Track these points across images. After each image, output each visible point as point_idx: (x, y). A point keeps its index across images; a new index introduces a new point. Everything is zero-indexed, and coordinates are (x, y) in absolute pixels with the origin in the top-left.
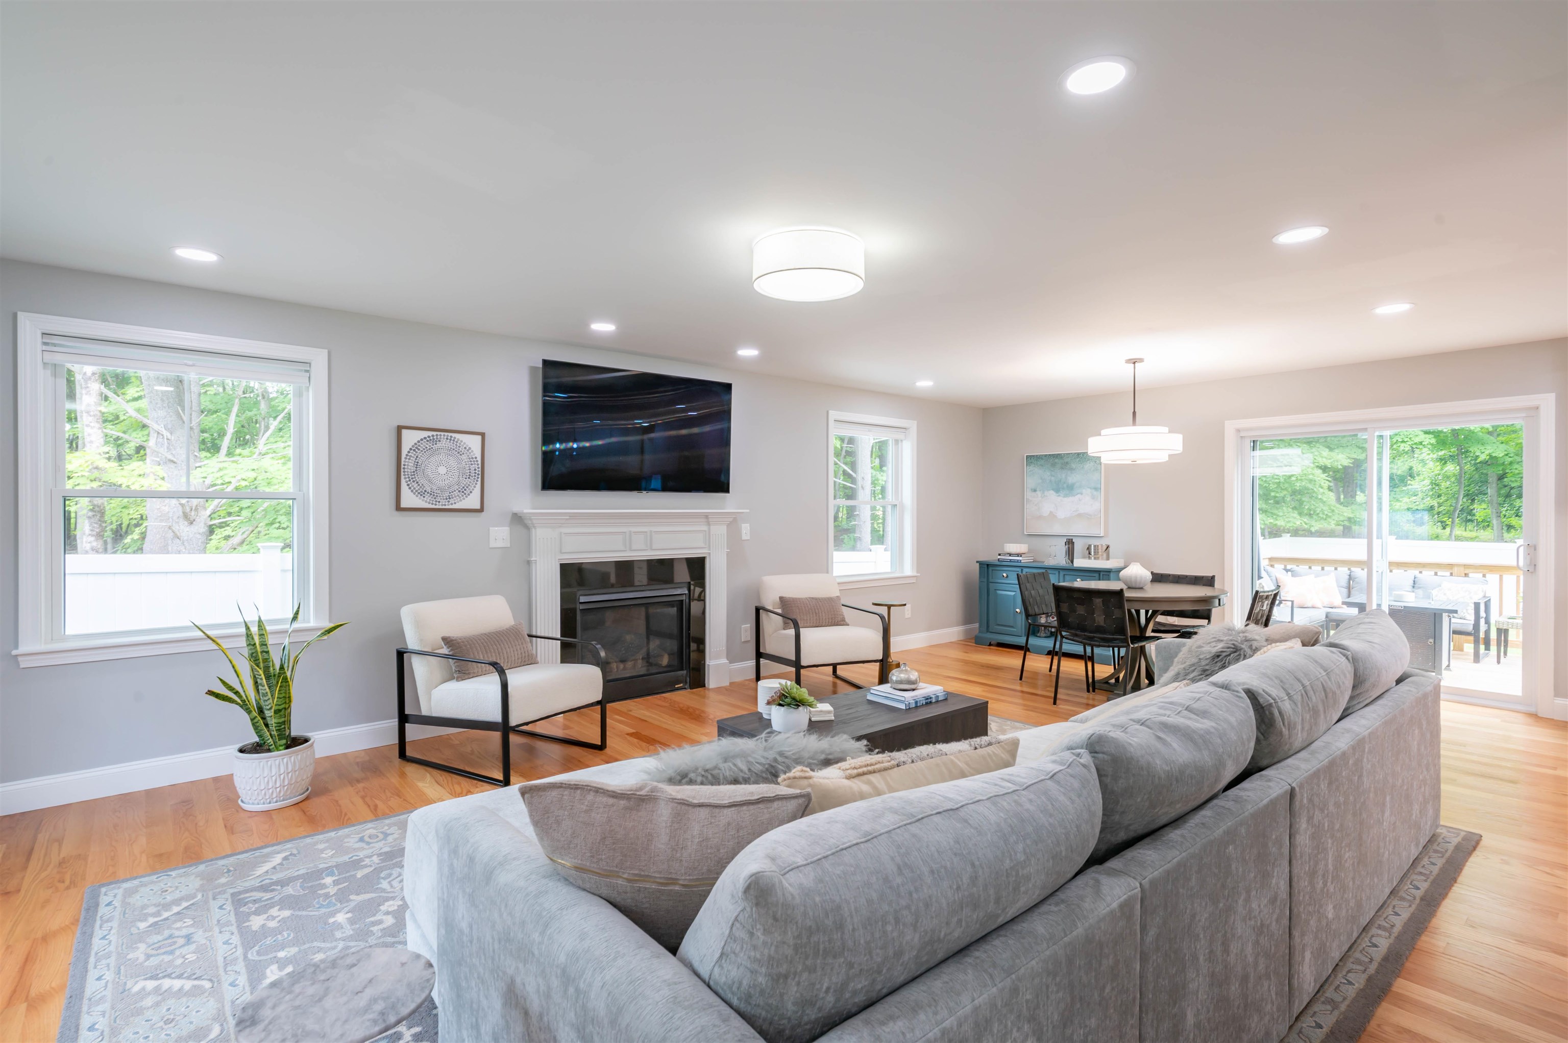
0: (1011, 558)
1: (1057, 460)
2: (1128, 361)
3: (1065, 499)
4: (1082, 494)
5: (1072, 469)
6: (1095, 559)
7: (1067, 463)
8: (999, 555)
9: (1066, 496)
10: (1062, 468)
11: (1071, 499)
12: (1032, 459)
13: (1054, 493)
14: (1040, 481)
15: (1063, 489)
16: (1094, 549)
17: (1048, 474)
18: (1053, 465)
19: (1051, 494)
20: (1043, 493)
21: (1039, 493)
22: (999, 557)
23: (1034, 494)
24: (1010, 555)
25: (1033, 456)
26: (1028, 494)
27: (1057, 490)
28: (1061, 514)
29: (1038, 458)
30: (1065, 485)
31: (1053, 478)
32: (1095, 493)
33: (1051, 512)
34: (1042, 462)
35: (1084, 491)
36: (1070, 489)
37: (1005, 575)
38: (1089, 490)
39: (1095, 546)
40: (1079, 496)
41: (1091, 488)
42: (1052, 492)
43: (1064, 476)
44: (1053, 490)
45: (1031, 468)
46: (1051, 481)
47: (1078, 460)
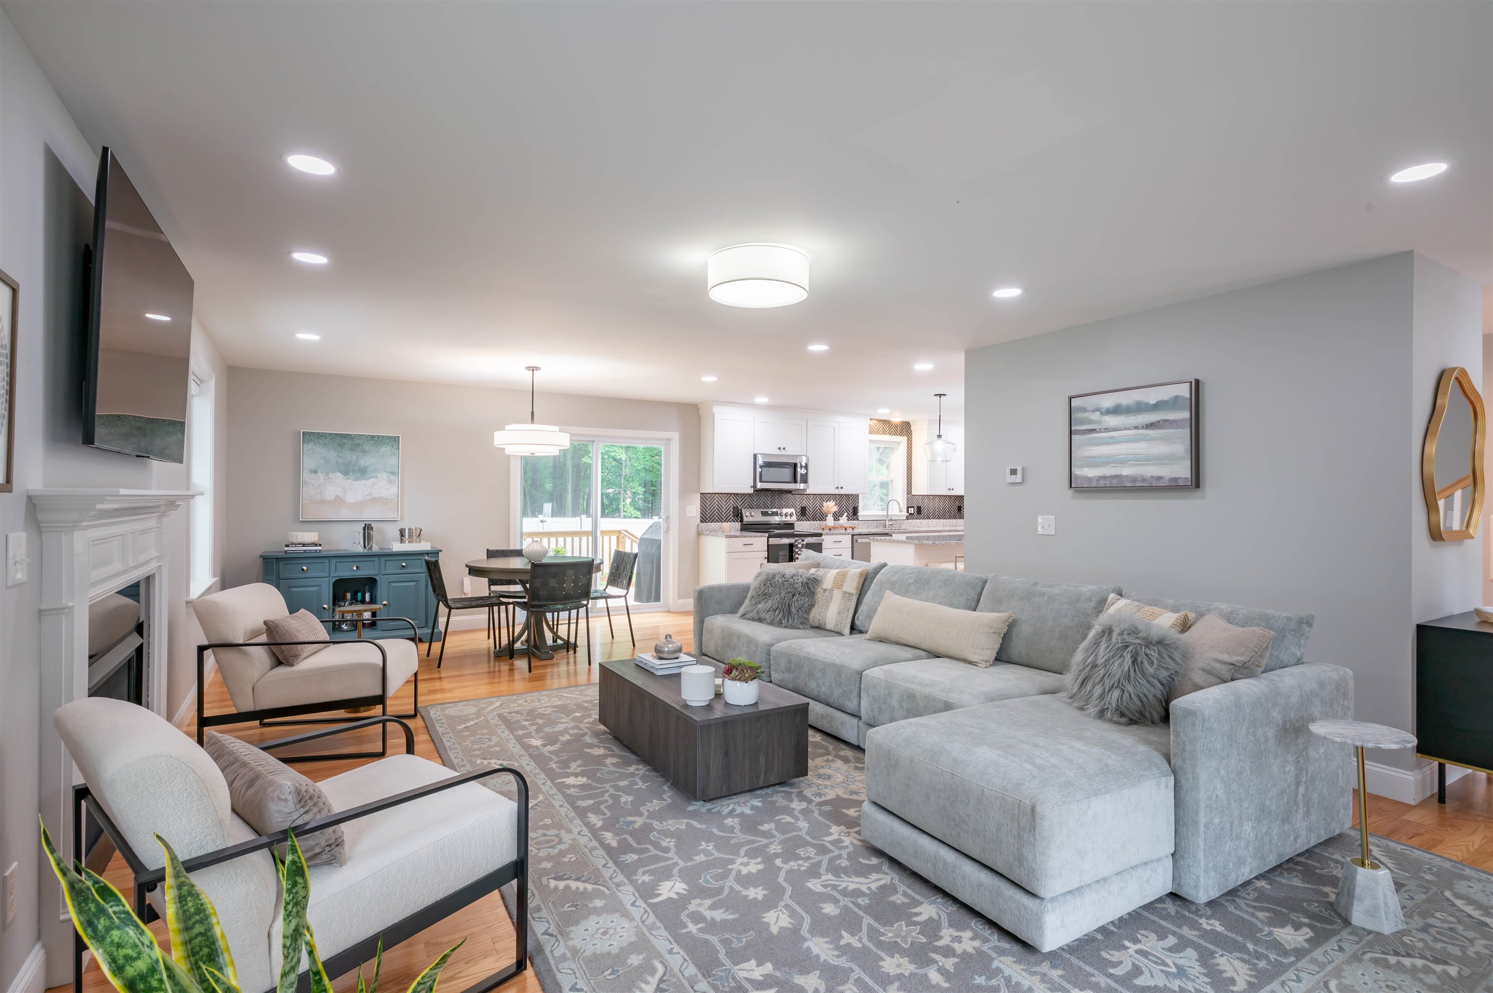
0: (305, 548)
1: (345, 441)
2: (528, 368)
3: (356, 483)
4: (376, 478)
5: (364, 452)
6: (409, 542)
7: (359, 444)
8: (287, 546)
9: (356, 479)
10: (352, 449)
11: (363, 482)
12: (308, 436)
13: (342, 476)
14: (323, 461)
15: (354, 471)
16: (409, 533)
17: (334, 454)
18: (341, 445)
19: (338, 477)
20: (327, 475)
21: (321, 475)
22: (286, 549)
23: (313, 475)
24: (304, 545)
25: (314, 433)
26: (306, 476)
27: (346, 473)
28: (350, 498)
29: (320, 436)
30: (356, 468)
31: (340, 460)
32: (392, 477)
33: (337, 496)
34: (326, 441)
35: (379, 475)
36: (363, 472)
37: (305, 568)
38: (385, 475)
39: (409, 530)
40: (373, 480)
41: (387, 472)
42: (339, 474)
43: (354, 458)
44: (340, 472)
45: (310, 446)
46: (337, 463)
47: (371, 443)
